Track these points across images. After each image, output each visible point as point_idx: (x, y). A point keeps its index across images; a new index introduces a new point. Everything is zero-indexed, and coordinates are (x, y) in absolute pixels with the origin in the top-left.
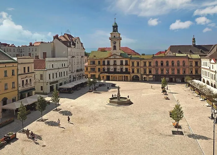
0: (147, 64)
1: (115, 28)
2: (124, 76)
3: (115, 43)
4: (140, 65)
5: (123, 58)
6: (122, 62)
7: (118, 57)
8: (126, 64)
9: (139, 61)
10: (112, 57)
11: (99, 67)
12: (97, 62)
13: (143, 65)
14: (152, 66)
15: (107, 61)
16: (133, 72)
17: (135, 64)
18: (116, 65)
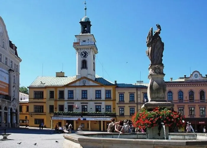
1: (86, 26)
2: (104, 122)
3: (85, 54)
4: (135, 99)
5: (102, 86)
6: (98, 93)
7: (91, 83)
8: (108, 98)
9: (134, 90)
11: (52, 103)
12: (46, 94)
15: (69, 91)
17: (127, 99)
18: (86, 100)
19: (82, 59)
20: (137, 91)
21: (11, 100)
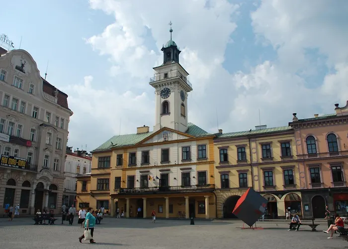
0: (277, 152)
2: (194, 201)
4: (248, 158)
5: (191, 139)
7: (175, 137)
8: (202, 158)
9: (245, 142)
10: (155, 140)
13: (260, 156)
14: (296, 158)
15: (143, 152)
16: (225, 184)
18: (167, 164)
19: (163, 100)
20: (249, 141)
21: (37, 171)
